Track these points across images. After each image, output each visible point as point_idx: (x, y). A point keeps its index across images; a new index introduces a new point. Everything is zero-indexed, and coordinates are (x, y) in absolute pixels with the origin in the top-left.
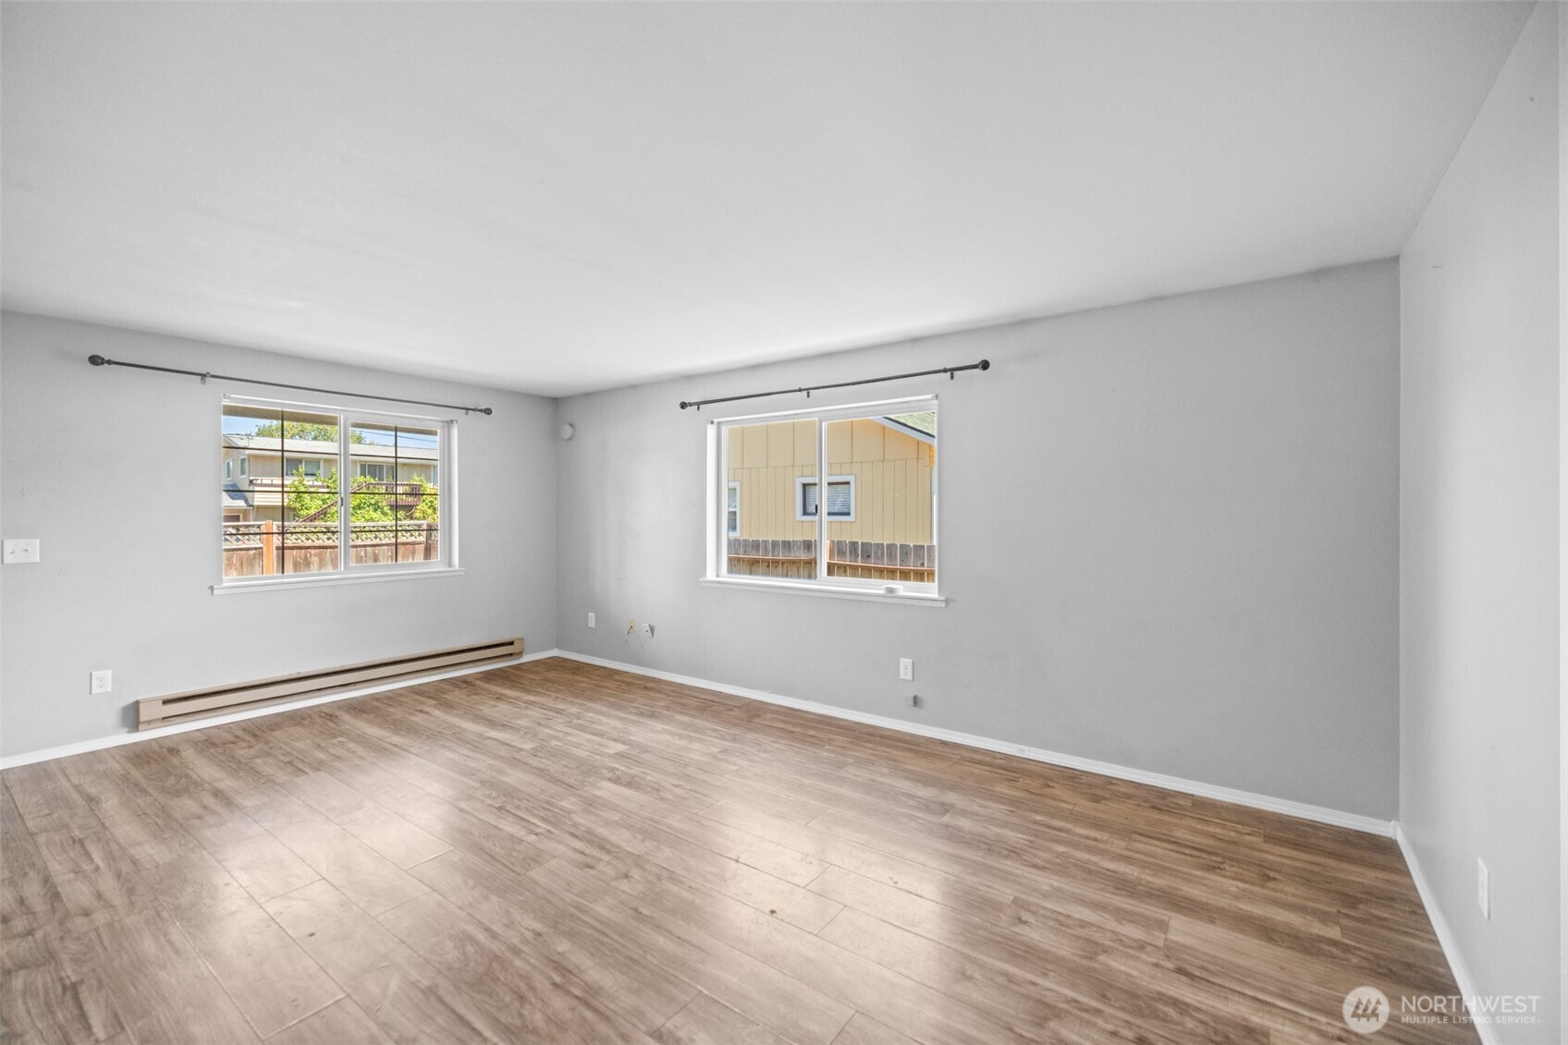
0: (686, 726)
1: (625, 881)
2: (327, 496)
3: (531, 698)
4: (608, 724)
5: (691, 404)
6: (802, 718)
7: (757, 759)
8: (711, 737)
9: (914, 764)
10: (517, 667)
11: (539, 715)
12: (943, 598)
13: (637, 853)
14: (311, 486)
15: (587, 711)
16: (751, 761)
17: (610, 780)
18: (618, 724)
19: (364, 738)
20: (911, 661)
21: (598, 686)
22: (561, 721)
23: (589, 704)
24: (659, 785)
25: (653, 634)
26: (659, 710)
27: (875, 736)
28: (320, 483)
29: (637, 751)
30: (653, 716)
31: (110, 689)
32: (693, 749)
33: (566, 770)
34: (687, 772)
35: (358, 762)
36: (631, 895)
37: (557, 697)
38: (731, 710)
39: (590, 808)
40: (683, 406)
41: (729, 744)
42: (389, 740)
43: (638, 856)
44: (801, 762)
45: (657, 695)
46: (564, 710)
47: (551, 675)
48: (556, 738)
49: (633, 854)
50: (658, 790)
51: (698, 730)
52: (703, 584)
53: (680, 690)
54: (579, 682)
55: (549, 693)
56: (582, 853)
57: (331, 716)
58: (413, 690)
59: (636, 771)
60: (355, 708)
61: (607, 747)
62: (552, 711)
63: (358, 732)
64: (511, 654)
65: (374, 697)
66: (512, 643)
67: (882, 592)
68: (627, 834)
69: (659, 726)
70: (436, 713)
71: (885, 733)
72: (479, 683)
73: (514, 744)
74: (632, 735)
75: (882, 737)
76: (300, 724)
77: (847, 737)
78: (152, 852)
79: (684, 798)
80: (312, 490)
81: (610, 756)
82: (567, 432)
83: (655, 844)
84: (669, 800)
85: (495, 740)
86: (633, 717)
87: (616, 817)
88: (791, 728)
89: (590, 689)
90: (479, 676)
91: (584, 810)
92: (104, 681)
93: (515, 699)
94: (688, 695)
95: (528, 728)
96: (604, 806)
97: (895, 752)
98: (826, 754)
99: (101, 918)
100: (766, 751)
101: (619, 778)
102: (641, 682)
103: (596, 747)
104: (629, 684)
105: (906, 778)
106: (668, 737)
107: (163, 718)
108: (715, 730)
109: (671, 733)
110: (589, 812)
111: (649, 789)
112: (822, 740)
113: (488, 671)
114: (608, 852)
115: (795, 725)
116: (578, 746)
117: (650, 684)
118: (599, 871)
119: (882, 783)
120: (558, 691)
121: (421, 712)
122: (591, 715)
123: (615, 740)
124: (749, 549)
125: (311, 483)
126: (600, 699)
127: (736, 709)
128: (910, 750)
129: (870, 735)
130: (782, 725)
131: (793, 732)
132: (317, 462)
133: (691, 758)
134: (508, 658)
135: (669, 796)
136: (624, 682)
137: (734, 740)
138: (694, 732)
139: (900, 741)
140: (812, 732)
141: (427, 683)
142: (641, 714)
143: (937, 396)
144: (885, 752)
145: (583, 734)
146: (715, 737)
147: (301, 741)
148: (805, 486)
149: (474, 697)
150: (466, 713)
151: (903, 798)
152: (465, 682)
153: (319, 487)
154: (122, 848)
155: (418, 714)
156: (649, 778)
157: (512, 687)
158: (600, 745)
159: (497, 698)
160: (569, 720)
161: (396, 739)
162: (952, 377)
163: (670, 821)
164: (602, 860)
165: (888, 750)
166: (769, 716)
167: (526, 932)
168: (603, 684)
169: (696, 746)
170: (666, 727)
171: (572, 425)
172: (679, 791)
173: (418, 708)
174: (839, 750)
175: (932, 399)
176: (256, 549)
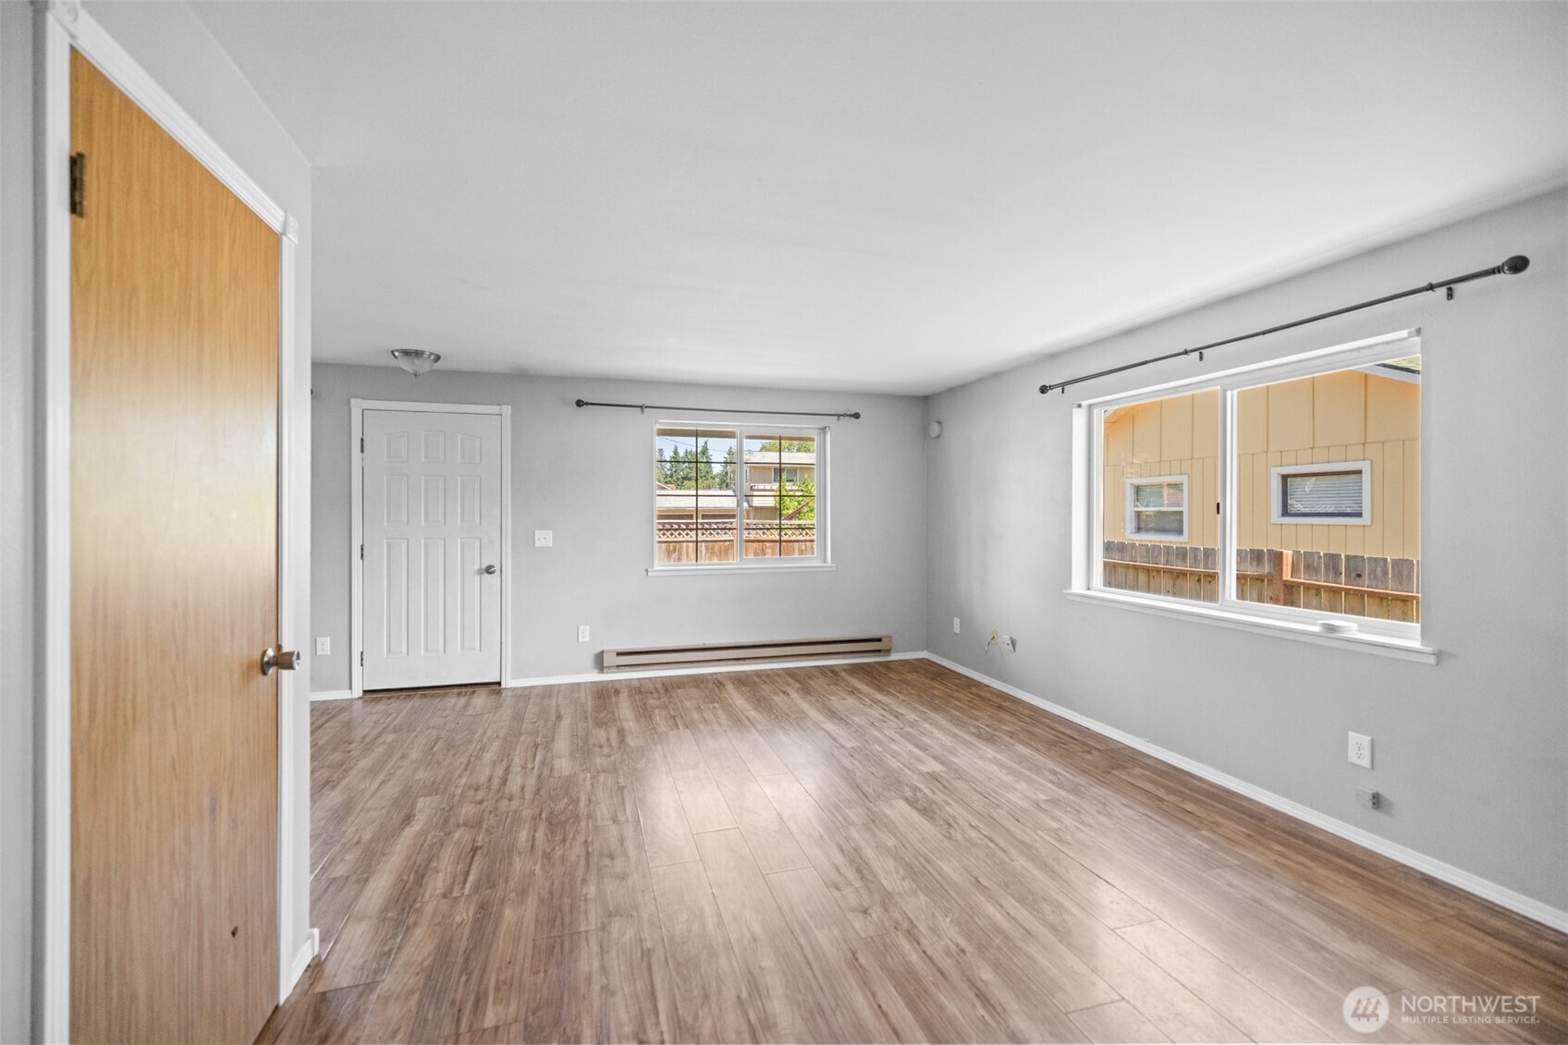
0: (1022, 760)
1: (861, 916)
2: (801, 498)
3: (879, 697)
4: (937, 739)
5: (1051, 387)
6: (1185, 784)
7: (1091, 822)
8: (1046, 779)
9: (1351, 898)
10: (886, 665)
11: (878, 716)
12: (1430, 650)
13: (890, 890)
14: (791, 491)
15: (924, 720)
16: (1083, 823)
17: (907, 800)
18: (947, 740)
19: (732, 707)
20: (1367, 739)
21: (950, 696)
22: (894, 725)
23: (932, 714)
24: (954, 820)
25: (1014, 649)
26: (1002, 735)
27: (1296, 836)
28: (796, 488)
29: (952, 775)
30: (991, 740)
31: (588, 640)
32: (1016, 789)
33: (871, 777)
34: (995, 815)
35: (716, 727)
36: (858, 934)
37: (903, 701)
38: (1089, 752)
39: (872, 826)
40: (1044, 390)
41: (1064, 793)
42: (747, 713)
43: (889, 893)
44: (1151, 843)
45: (1007, 717)
46: (903, 715)
47: (910, 677)
48: (880, 742)
49: (885, 889)
50: (950, 825)
51: (1037, 769)
52: (1068, 597)
53: (1038, 715)
54: (934, 688)
55: (899, 695)
56: (838, 870)
57: (720, 683)
58: (789, 672)
59: (939, 797)
60: (740, 680)
61: (923, 763)
62: (891, 714)
63: (731, 702)
64: (879, 651)
65: (758, 673)
66: (880, 640)
67: (1316, 629)
68: (891, 864)
69: (990, 752)
70: (795, 696)
71: (1315, 835)
72: (843, 674)
73: (840, 739)
74: (956, 756)
75: (1306, 840)
76: (698, 687)
77: (1245, 827)
78: (564, 765)
79: (974, 845)
80: (791, 493)
81: (921, 774)
82: (935, 429)
83: (914, 886)
84: (957, 841)
85: (827, 732)
86: (968, 737)
87: (891, 842)
88: (1162, 794)
89: (940, 697)
90: (845, 667)
91: (865, 825)
92: (585, 633)
93: (865, 695)
94: (1044, 724)
95: (860, 726)
96: (885, 826)
97: (1321, 871)
98: (1197, 842)
99: (515, 804)
100: (1109, 815)
101: (917, 801)
102: (998, 700)
103: (912, 761)
104: (983, 699)
105: (1323, 917)
106: (994, 768)
107: (618, 666)
108: (1055, 773)
109: (1001, 765)
110: (868, 829)
111: (941, 822)
112: (1200, 819)
113: (857, 664)
114: (863, 878)
115: (1169, 790)
116: (895, 755)
117: (1007, 704)
118: (842, 895)
119: (1270, 910)
120: (909, 694)
121: (784, 692)
122: (927, 725)
123: (935, 758)
124: (1172, 558)
125: (790, 488)
126: (945, 710)
127: (1096, 753)
128: (1353, 875)
129: (1290, 834)
130: (1150, 787)
131: (1161, 800)
132: (795, 470)
133: (1008, 800)
134: (876, 654)
135: (959, 837)
136: (979, 696)
137: (1072, 791)
138: (1028, 770)
139: (1340, 855)
140: (1190, 807)
141: (803, 668)
142: (979, 736)
143: (1419, 332)
144: (1303, 864)
145: (907, 744)
146: (1051, 782)
147: (689, 700)
148: (1285, 478)
149: (832, 687)
150: (817, 701)
151: (1301, 946)
152: (833, 671)
153: (796, 491)
154: (552, 756)
155: (782, 695)
156: (948, 808)
157: (869, 684)
158: (918, 759)
159: (850, 692)
160: (902, 726)
161: (753, 714)
162: (1450, 295)
163: (943, 865)
164: (852, 885)
165: (1310, 863)
166: (1138, 771)
167: (746, 931)
168: (956, 694)
169: (1022, 786)
170: (999, 756)
171: (939, 423)
172: (973, 834)
173: (783, 689)
174: (1222, 842)
175: (1410, 335)
176: (729, 541)
